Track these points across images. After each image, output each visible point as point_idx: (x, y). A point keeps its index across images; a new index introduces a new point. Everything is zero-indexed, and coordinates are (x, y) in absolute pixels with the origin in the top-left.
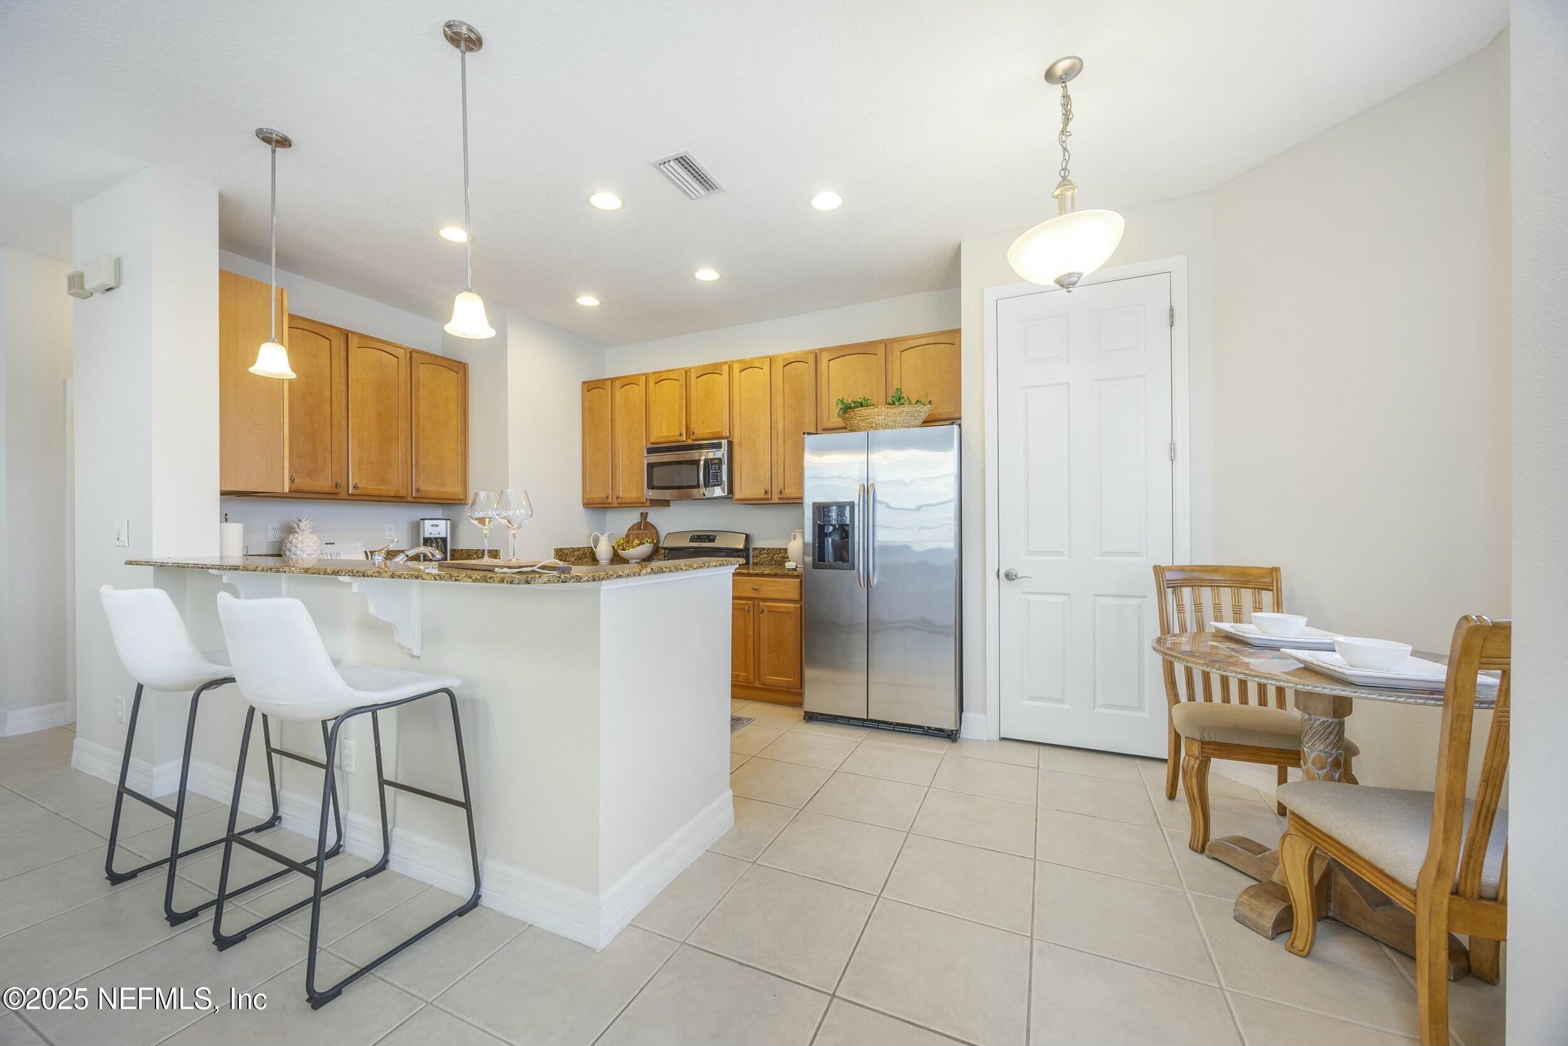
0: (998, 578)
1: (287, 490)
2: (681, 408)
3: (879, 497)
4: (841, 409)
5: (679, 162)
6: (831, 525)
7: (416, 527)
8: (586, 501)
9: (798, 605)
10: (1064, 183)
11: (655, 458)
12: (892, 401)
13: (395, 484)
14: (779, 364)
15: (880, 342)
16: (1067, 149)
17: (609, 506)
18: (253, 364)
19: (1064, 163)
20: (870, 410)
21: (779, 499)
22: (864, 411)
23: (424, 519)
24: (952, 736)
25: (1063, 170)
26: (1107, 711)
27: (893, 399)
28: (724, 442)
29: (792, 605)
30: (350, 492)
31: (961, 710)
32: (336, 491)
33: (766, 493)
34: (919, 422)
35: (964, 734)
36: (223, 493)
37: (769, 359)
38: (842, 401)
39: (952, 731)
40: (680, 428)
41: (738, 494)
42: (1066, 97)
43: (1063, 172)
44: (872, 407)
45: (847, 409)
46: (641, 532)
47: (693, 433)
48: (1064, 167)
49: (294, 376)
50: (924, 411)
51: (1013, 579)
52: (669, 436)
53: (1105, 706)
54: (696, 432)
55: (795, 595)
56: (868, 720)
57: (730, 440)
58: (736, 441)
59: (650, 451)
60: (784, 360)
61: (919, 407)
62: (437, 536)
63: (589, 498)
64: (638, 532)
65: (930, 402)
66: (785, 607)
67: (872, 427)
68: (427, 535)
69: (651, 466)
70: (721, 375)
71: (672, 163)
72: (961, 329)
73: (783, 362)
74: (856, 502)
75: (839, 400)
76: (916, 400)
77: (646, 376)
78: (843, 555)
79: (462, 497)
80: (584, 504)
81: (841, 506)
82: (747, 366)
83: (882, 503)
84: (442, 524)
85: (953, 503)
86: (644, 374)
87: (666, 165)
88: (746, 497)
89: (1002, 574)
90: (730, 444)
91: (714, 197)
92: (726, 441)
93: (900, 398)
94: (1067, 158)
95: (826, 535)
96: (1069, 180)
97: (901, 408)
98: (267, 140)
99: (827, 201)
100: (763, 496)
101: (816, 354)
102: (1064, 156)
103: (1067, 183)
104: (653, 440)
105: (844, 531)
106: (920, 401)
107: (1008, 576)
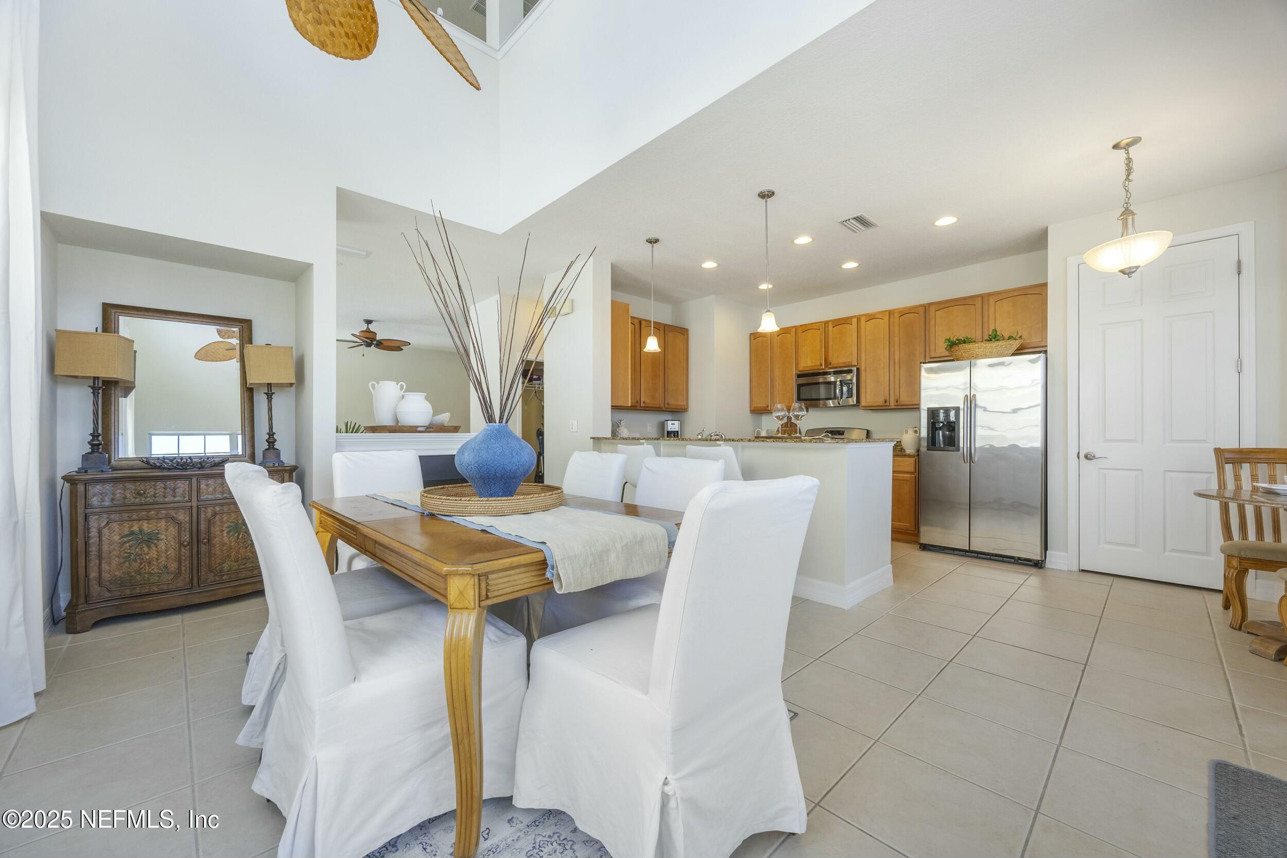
0: (1079, 458)
1: (630, 405)
2: (821, 347)
3: (979, 403)
4: (948, 345)
5: (857, 220)
6: (941, 422)
7: (662, 425)
8: (752, 409)
9: (914, 476)
10: (1127, 212)
11: (803, 381)
12: (989, 338)
13: (659, 402)
14: (897, 315)
15: (977, 296)
16: (1129, 191)
17: (768, 412)
18: (645, 348)
19: (1127, 199)
20: (971, 346)
21: (895, 405)
22: (966, 346)
23: (667, 420)
24: (1038, 565)
25: (1126, 203)
26: (1173, 554)
27: (990, 337)
28: (855, 369)
29: (908, 475)
30: (642, 405)
31: (1046, 549)
32: (636, 405)
33: (886, 402)
34: (1012, 351)
35: (1049, 564)
36: (612, 406)
37: (888, 313)
38: (949, 340)
39: (1038, 561)
40: (820, 360)
41: (863, 403)
42: (1129, 160)
43: (1126, 204)
44: (973, 343)
45: (952, 345)
46: (787, 429)
47: (830, 364)
48: (1126, 202)
49: (660, 350)
50: (1016, 344)
51: (1091, 459)
52: (812, 366)
53: (1173, 550)
54: (832, 362)
55: (911, 469)
56: (969, 551)
57: (858, 367)
58: (863, 368)
59: (799, 376)
60: (900, 312)
61: (1011, 342)
62: (674, 430)
63: (754, 407)
64: (785, 429)
65: (1020, 337)
66: (903, 477)
67: (973, 357)
68: (669, 430)
69: (799, 386)
70: (852, 324)
71: (851, 220)
72: (1047, 283)
73: (899, 314)
74: (962, 407)
75: (947, 339)
76: (1008, 336)
77: (796, 327)
78: (952, 442)
79: (686, 407)
80: (751, 411)
81: (947, 410)
82: (871, 317)
83: (981, 407)
84: (677, 423)
85: (1040, 407)
86: (794, 327)
87: (847, 222)
88: (870, 405)
89: (1082, 455)
90: (858, 370)
91: (870, 231)
92: (855, 368)
93: (995, 336)
94: (1129, 196)
95: (937, 429)
96: (1130, 210)
97: (997, 343)
98: (650, 242)
99: (946, 221)
100: (884, 404)
101: (925, 307)
102: (1127, 195)
103: (1128, 211)
104: (801, 369)
105: (952, 427)
106: (1013, 337)
107: (1086, 457)
